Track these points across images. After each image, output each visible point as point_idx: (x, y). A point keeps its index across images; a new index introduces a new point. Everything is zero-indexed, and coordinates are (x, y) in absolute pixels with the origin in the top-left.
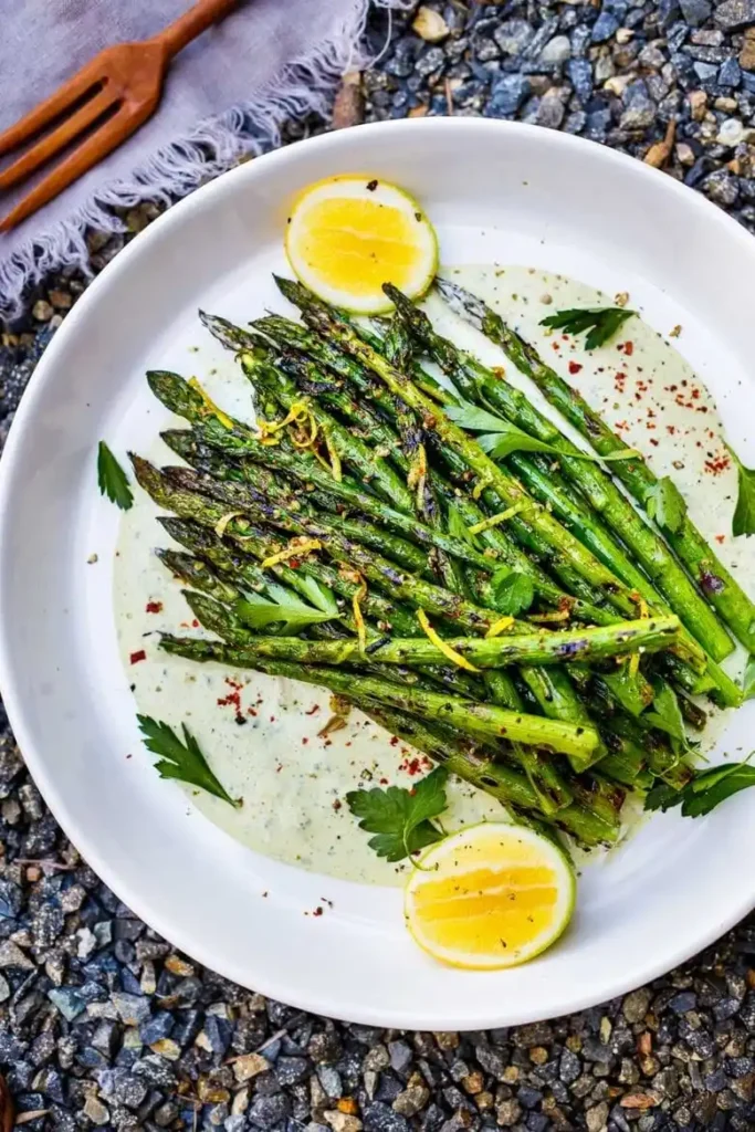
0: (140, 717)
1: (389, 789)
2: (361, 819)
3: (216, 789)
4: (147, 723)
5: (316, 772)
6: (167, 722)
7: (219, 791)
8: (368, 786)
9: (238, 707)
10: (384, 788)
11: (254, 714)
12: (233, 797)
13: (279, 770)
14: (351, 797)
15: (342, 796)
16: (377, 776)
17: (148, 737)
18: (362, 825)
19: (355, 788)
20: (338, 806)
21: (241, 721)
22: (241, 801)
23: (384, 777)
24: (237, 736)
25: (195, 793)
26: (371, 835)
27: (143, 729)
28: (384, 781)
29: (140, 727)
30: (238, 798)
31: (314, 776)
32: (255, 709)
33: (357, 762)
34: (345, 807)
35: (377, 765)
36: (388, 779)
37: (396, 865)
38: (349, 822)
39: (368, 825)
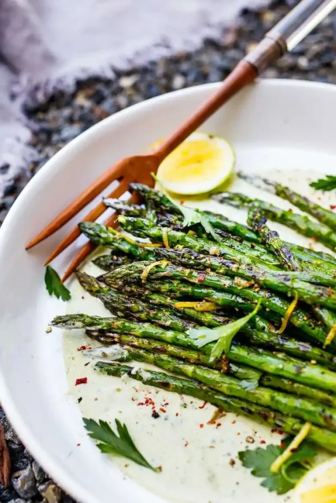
0: (85, 420)
1: (268, 447)
2: (252, 469)
3: (141, 461)
4: (89, 423)
5: (213, 445)
6: (104, 420)
7: (144, 463)
8: (252, 447)
9: (154, 408)
10: (264, 447)
11: (164, 411)
12: (154, 465)
13: (186, 445)
14: (241, 455)
15: (235, 456)
16: (258, 440)
17: (90, 432)
18: (253, 473)
19: (243, 449)
20: (233, 463)
21: (156, 415)
22: (160, 468)
23: (263, 439)
24: (153, 426)
25: (126, 466)
26: (261, 480)
27: (87, 428)
28: (263, 442)
29: (85, 426)
30: (158, 466)
31: (212, 447)
32: (164, 408)
33: (241, 433)
34: (238, 462)
35: (256, 433)
36: (265, 440)
37: (284, 496)
38: (243, 473)
39: (258, 473)
